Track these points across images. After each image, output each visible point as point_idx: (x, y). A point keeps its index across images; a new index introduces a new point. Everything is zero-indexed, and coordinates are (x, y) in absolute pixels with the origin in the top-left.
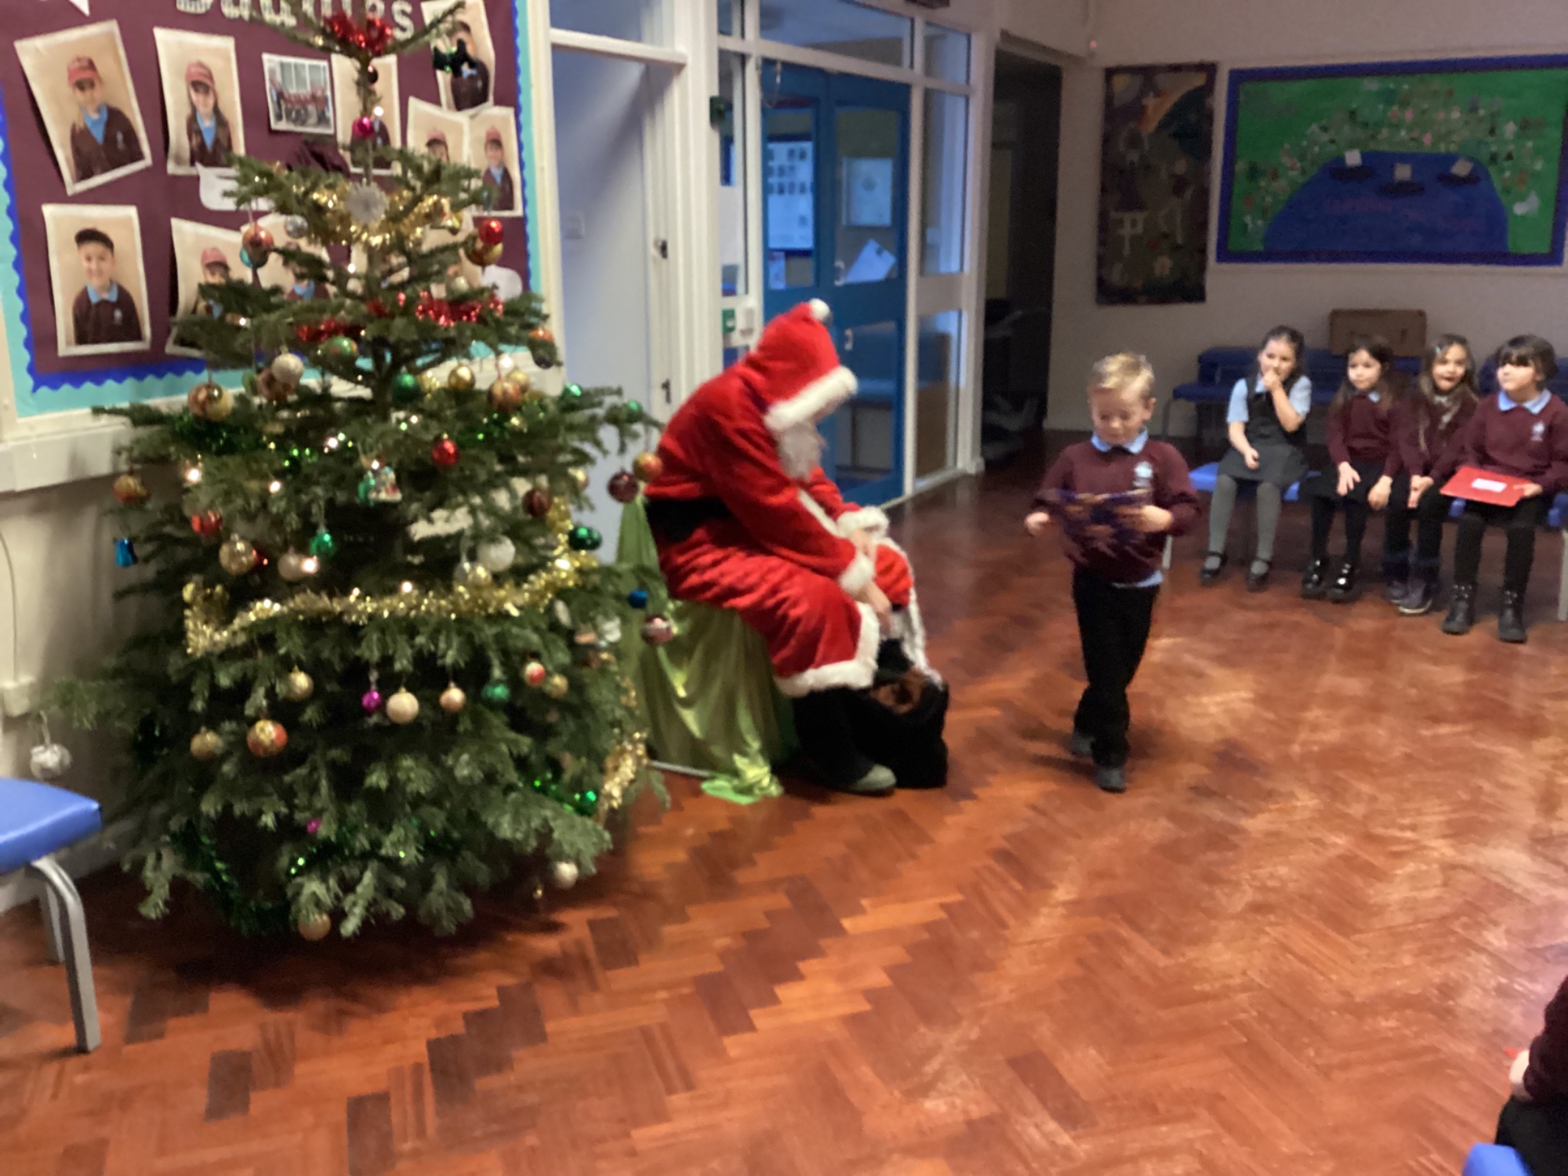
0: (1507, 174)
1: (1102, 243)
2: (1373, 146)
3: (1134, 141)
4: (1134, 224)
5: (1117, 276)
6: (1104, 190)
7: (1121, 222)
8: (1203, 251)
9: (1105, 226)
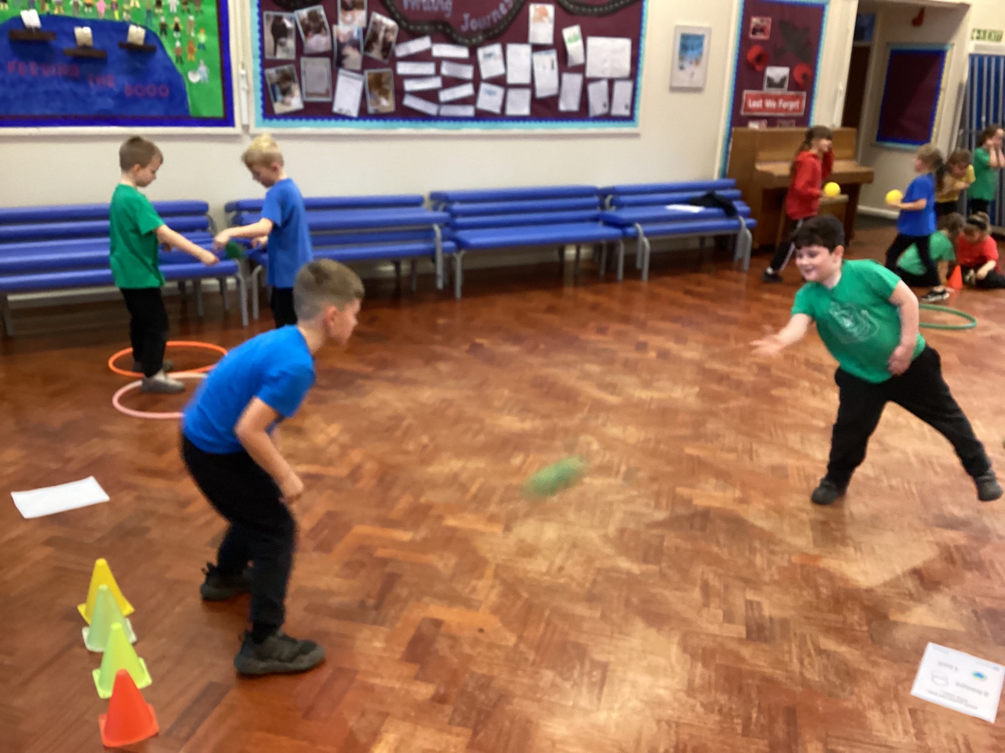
2: (49, 8)
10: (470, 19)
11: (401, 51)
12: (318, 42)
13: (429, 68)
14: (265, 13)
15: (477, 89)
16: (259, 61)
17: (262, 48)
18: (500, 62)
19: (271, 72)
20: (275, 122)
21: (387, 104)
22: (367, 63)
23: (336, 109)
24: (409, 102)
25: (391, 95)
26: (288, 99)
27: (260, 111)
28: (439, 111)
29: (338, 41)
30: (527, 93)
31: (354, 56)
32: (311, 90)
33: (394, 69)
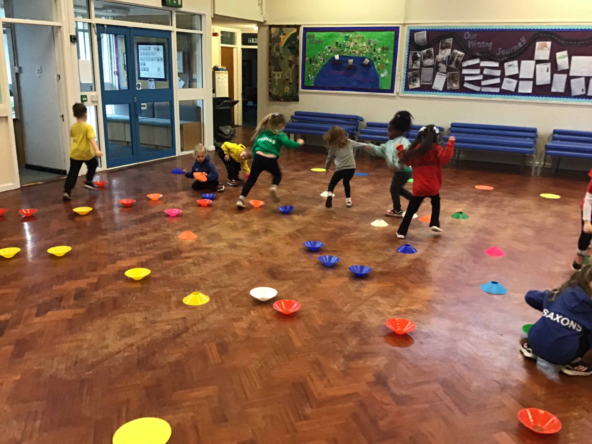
0: (379, 64)
1: (270, 81)
2: (342, 54)
3: (278, 50)
4: (278, 75)
5: (274, 92)
6: (270, 65)
7: (275, 75)
8: (298, 85)
9: (270, 76)
10: (502, 50)
11: (465, 64)
12: (429, 62)
13: (478, 71)
14: (411, 52)
15: (502, 81)
16: (406, 69)
17: (408, 65)
18: (517, 68)
19: (410, 73)
20: (409, 92)
21: (456, 86)
22: (449, 69)
23: (433, 88)
24: (466, 85)
25: (458, 82)
26: (415, 83)
27: (404, 88)
28: (481, 90)
29: (437, 61)
30: (531, 83)
31: (443, 67)
32: (424, 81)
33: (461, 71)
